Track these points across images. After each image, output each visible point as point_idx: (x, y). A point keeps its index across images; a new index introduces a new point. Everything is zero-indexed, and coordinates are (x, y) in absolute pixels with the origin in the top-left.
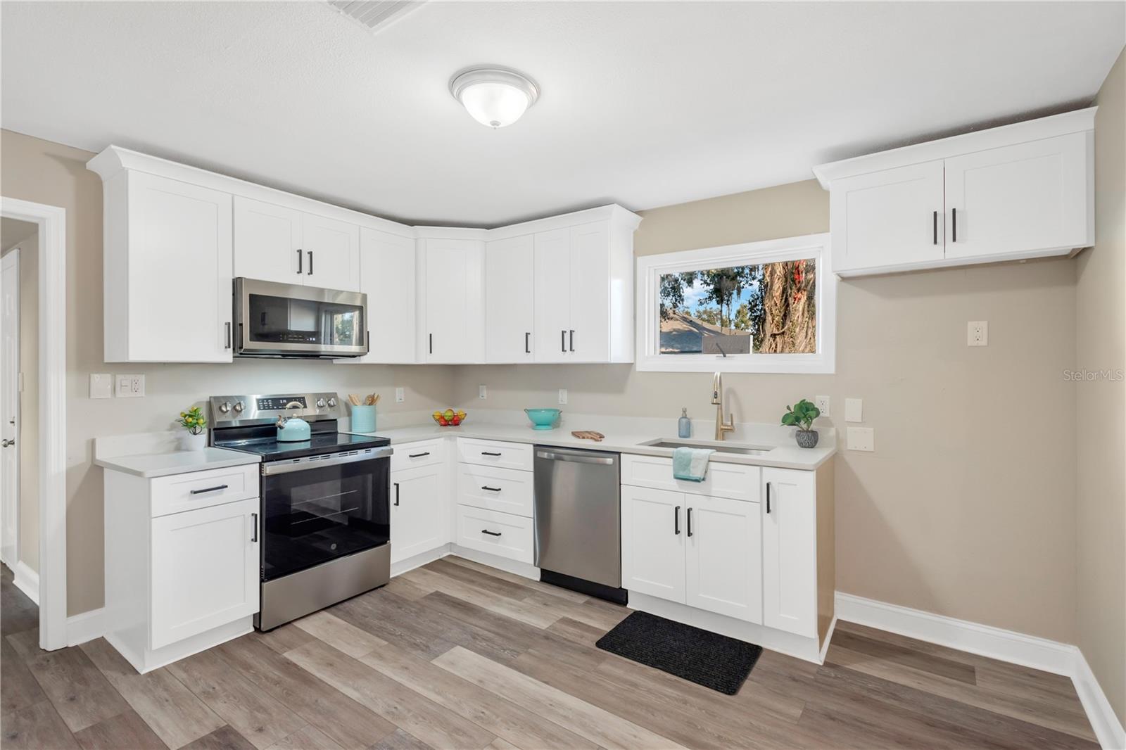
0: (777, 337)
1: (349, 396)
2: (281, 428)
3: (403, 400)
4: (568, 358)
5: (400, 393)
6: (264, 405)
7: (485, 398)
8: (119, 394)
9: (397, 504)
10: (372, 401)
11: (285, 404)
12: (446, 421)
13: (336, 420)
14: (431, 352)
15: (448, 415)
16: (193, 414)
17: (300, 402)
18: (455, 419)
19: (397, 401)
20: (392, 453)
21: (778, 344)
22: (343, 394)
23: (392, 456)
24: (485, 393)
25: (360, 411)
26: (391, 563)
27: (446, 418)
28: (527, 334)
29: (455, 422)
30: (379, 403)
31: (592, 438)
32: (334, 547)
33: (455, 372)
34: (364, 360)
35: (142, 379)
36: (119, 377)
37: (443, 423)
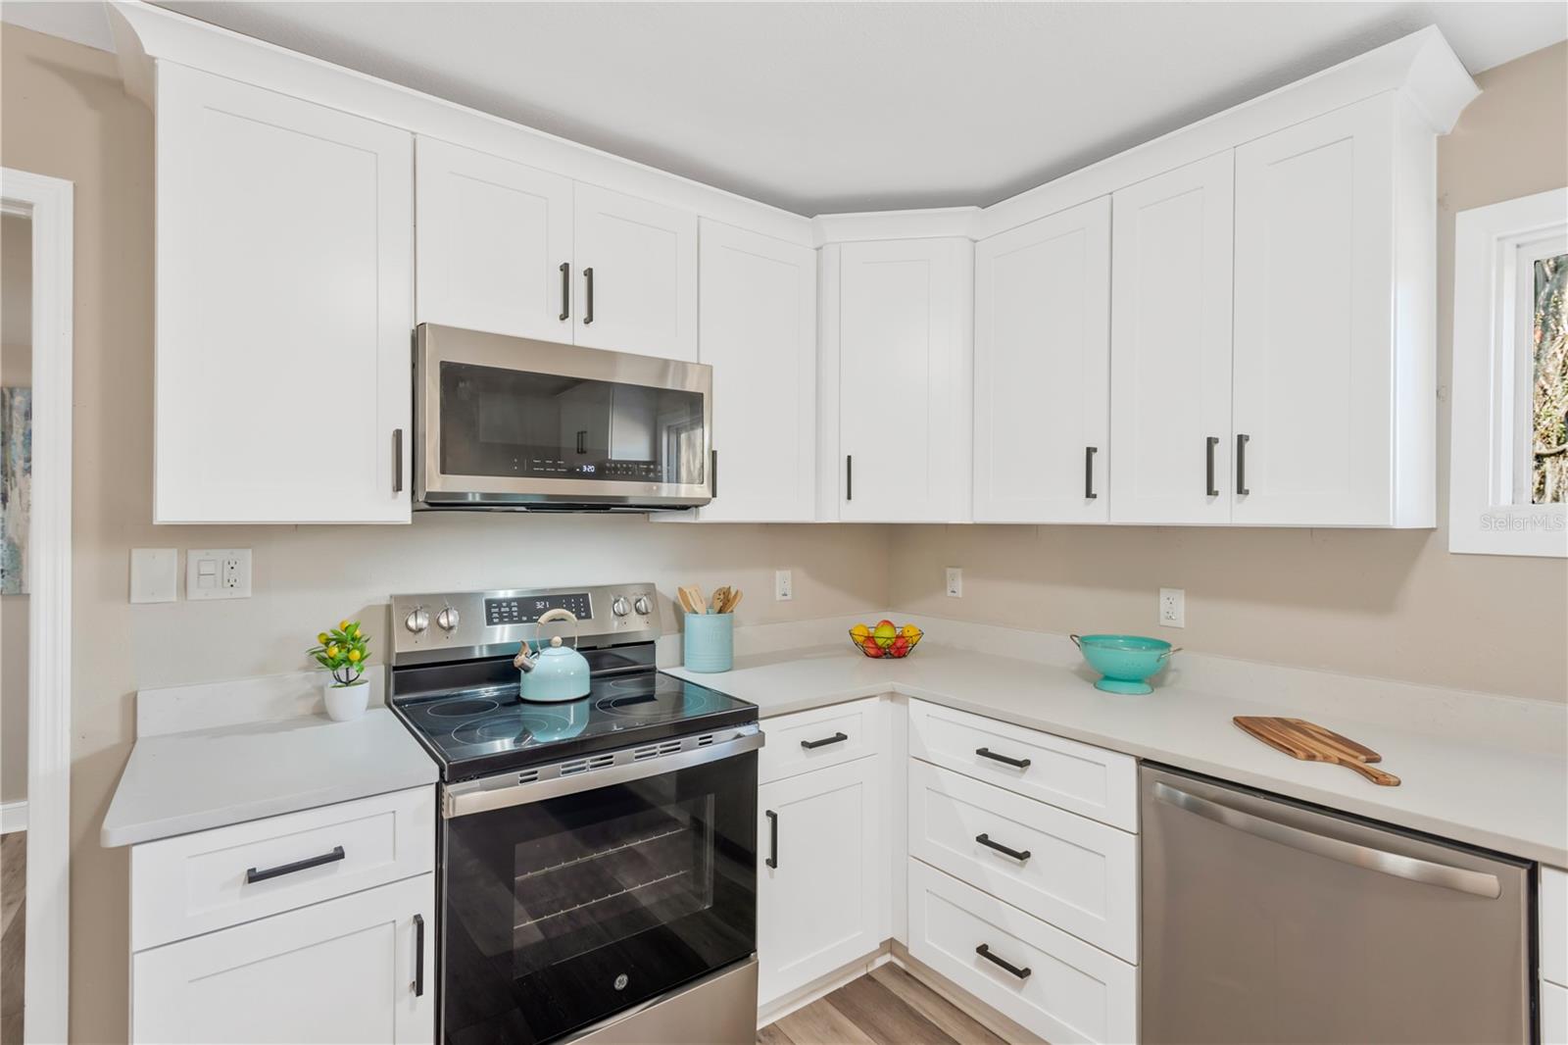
0: (1547, 460)
1: (680, 590)
2: (527, 670)
3: (789, 597)
4: (1226, 511)
5: (783, 580)
6: (500, 613)
7: (960, 594)
8: (195, 593)
9: (773, 862)
10: (725, 603)
11: (541, 612)
12: (878, 648)
13: (652, 642)
14: (849, 498)
15: (885, 635)
16: (344, 639)
17: (569, 608)
18: (899, 644)
19: (779, 597)
20: (763, 745)
21: (1549, 476)
22: (668, 585)
23: (761, 751)
24: (958, 584)
25: (702, 625)
26: (759, 1005)
27: (880, 642)
28: (1090, 451)
29: (898, 650)
30: (739, 609)
31: (1341, 762)
32: (621, 982)
33: (892, 538)
34: (707, 515)
35: (245, 558)
36: (195, 556)
37: (872, 652)
